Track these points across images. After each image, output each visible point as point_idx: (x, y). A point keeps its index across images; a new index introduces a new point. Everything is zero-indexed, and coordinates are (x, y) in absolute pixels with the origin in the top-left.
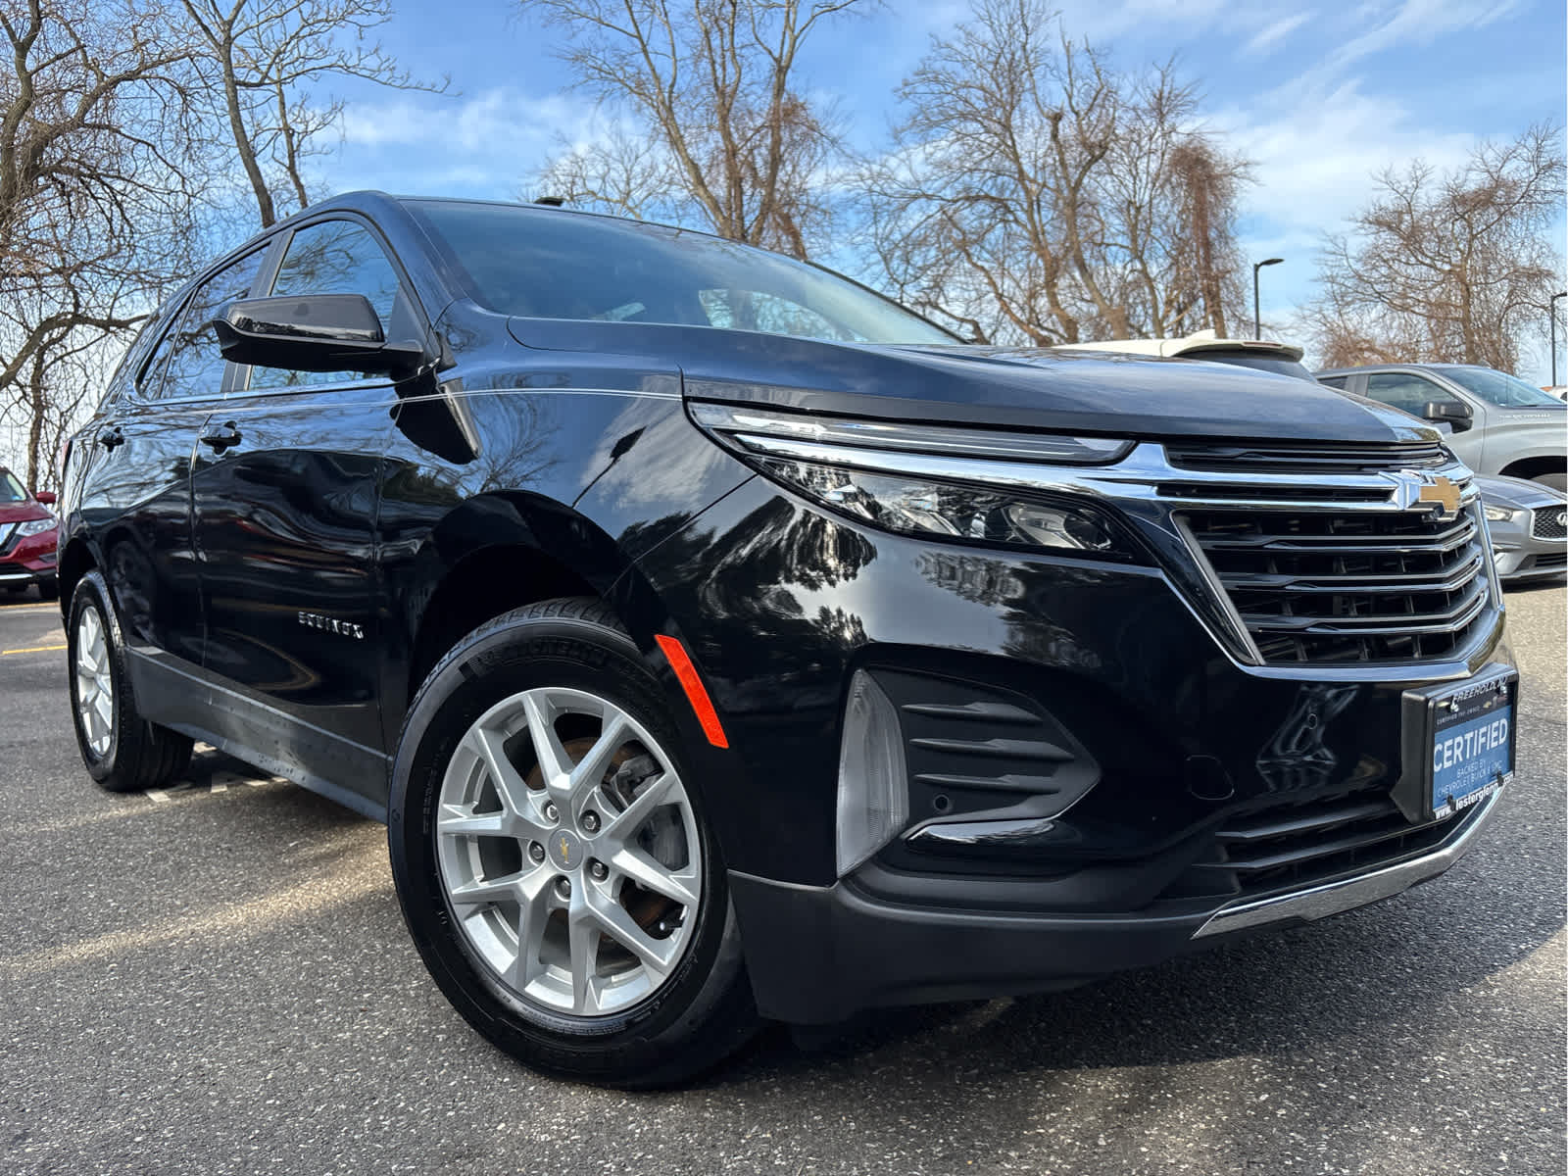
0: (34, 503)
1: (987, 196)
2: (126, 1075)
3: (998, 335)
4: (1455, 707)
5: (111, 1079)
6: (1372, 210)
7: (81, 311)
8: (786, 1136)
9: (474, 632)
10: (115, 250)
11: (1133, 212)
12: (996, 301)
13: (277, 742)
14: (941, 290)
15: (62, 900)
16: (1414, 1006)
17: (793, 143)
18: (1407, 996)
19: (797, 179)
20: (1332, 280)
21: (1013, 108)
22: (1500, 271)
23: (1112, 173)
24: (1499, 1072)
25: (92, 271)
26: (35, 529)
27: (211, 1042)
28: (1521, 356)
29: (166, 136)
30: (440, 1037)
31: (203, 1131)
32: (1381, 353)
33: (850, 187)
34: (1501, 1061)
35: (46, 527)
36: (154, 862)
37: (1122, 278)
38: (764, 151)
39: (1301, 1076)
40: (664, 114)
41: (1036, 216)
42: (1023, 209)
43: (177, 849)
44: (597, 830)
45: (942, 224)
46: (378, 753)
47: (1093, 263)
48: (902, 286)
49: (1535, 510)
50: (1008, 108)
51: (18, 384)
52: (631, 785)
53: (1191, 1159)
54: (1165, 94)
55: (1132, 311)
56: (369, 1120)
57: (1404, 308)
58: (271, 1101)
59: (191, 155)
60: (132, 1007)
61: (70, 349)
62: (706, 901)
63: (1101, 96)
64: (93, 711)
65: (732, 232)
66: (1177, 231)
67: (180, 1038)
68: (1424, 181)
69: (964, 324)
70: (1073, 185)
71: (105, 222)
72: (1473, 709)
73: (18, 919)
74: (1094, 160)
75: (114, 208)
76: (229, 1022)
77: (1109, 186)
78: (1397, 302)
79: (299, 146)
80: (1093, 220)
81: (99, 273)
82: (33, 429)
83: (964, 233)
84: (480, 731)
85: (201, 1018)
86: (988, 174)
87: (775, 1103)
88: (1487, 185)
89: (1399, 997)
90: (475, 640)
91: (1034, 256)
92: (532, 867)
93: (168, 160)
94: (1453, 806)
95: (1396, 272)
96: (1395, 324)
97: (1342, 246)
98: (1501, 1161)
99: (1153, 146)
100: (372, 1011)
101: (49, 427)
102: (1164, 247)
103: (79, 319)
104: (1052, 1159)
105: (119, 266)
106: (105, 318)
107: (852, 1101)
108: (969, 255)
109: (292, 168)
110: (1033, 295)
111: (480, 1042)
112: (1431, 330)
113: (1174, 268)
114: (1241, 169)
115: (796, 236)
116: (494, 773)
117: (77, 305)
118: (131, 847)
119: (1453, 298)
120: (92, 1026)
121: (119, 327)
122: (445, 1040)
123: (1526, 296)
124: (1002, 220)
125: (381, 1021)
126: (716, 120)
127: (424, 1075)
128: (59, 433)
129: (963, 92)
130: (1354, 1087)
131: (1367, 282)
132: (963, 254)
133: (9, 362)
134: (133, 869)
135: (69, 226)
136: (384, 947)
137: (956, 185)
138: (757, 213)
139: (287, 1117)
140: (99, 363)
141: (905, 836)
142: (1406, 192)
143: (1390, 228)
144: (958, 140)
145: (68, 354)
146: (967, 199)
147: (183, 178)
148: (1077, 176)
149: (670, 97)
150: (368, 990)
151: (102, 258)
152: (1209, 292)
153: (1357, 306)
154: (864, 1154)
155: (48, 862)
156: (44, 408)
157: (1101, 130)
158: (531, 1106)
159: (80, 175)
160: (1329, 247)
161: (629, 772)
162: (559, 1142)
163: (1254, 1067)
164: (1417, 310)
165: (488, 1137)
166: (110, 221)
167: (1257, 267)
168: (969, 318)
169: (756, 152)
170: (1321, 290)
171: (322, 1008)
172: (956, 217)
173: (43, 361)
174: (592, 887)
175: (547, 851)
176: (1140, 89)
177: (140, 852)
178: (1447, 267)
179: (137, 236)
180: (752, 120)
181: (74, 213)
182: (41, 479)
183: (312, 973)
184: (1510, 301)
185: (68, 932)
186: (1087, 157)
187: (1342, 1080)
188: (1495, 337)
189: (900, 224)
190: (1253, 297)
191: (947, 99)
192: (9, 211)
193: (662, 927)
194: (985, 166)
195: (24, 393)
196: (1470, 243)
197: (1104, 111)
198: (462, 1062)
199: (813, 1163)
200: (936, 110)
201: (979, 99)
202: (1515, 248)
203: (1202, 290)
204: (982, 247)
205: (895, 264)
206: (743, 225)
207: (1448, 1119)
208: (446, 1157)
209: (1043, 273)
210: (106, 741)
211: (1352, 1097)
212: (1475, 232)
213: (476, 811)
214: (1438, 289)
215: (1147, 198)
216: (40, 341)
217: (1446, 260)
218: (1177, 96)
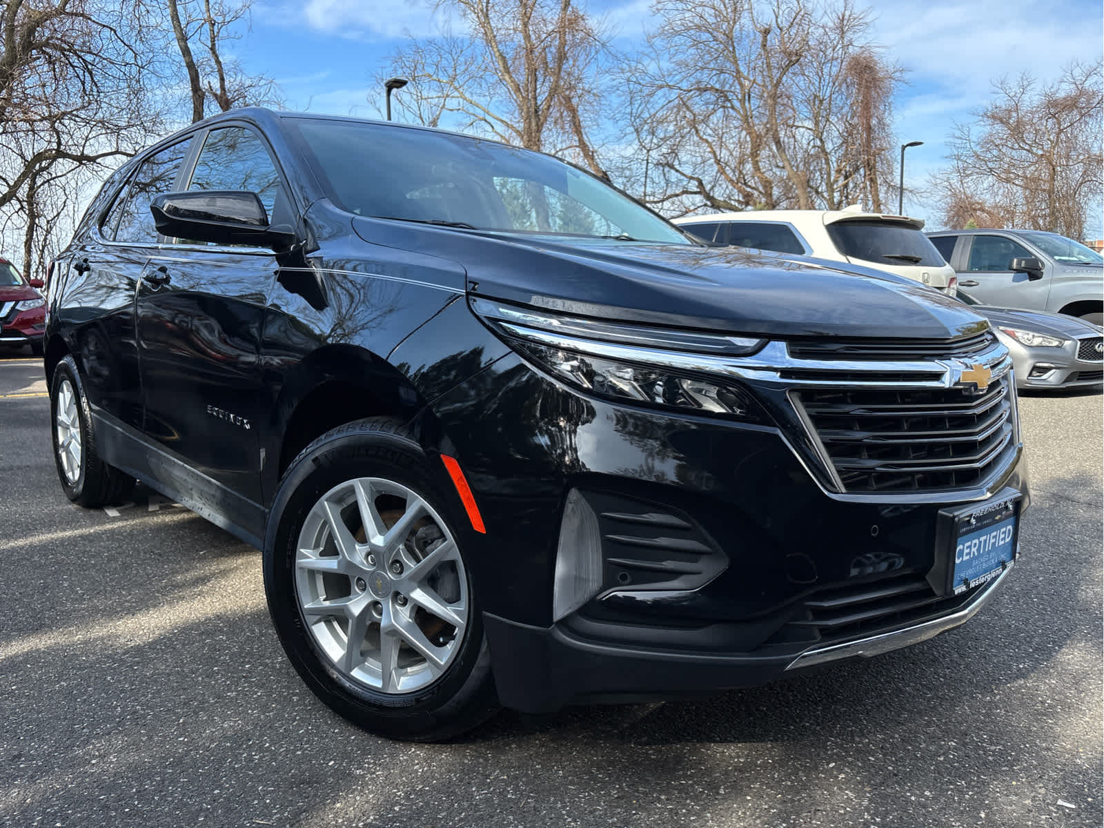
0: (29, 287)
1: (712, 88)
2: (87, 716)
3: (716, 189)
4: (973, 521)
5: (77, 719)
6: (990, 108)
7: (62, 148)
8: (517, 778)
9: (323, 437)
10: (87, 105)
11: (817, 102)
12: (715, 165)
13: (191, 489)
14: (677, 155)
15: (46, 587)
16: (941, 705)
17: (575, 45)
18: (938, 698)
19: (576, 71)
20: (958, 158)
21: (735, 23)
22: (1078, 156)
23: (804, 75)
24: (990, 755)
25: (70, 119)
26: (29, 306)
27: (143, 695)
28: (1088, 219)
29: (124, 22)
30: (295, 699)
31: (136, 758)
32: (989, 213)
33: (614, 77)
34: (993, 748)
35: (37, 305)
36: (109, 561)
37: (806, 151)
38: (553, 49)
39: (858, 751)
40: (483, 19)
41: (747, 104)
42: (738, 99)
43: (124, 552)
44: (401, 572)
45: (679, 107)
46: (258, 505)
47: (786, 140)
48: (648, 151)
49: (1080, 340)
50: (731, 22)
51: (18, 199)
52: (425, 545)
53: (779, 806)
54: (846, 17)
55: (812, 176)
56: (245, 755)
57: (1008, 181)
58: (182, 739)
59: (141, 38)
60: (91, 667)
61: (54, 175)
62: (471, 625)
63: (800, 17)
64: (68, 453)
65: (528, 108)
66: (848, 119)
67: (123, 691)
68: (1028, 88)
69: (692, 181)
70: (775, 82)
71: (80, 84)
72: (987, 521)
73: (16, 600)
74: (791, 64)
75: (87, 74)
76: (156, 681)
77: (801, 83)
78: (1003, 176)
79: (218, 33)
80: (788, 108)
81: (75, 121)
82: (28, 231)
83: (694, 115)
84: (326, 503)
85: (137, 677)
86: (714, 72)
87: (511, 755)
88: (1074, 94)
89: (932, 698)
90: (323, 442)
91: (744, 133)
92: (357, 593)
93: (125, 41)
94: (967, 585)
95: (1004, 154)
96: (1001, 192)
97: (966, 133)
98: (981, 817)
99: (836, 55)
100: (251, 678)
101: (39, 230)
102: (838, 130)
103: (60, 154)
104: (688, 801)
105: (90, 116)
106: (79, 154)
107: (562, 755)
108: (697, 131)
109: (213, 49)
110: (742, 162)
111: (320, 704)
112: (1026, 197)
113: (845, 145)
114: (898, 74)
115: (573, 111)
116: (334, 530)
117: (59, 144)
118: (93, 550)
119: (1043, 175)
120: (65, 681)
121: (89, 161)
122: (298, 701)
123: (1095, 176)
124: (724, 107)
125: (257, 686)
126: (519, 24)
127: (283, 725)
128: (46, 235)
129: (699, 10)
130: (892, 761)
131: (983, 160)
132: (693, 130)
133: (12, 183)
134: (94, 566)
135: (54, 86)
136: (260, 632)
137: (691, 79)
138: (547, 94)
139: (191, 750)
140: (74, 186)
141: (599, 597)
142: (1015, 96)
143: (1002, 122)
144: (694, 45)
145: (53, 179)
146: (698, 89)
147: (136, 54)
148: (778, 75)
149: (487, 6)
150: (249, 662)
151: (77, 110)
152: (868, 164)
153: (975, 177)
154: (566, 793)
155: (36, 558)
156: (36, 217)
157: (799, 42)
158: (352, 750)
159: (62, 50)
160: (958, 133)
161: (424, 535)
162: (369, 775)
163: (829, 743)
164: (1017, 182)
165: (322, 770)
166: (83, 83)
167: (904, 148)
168: (696, 176)
169: (547, 50)
170: (949, 165)
171: (218, 674)
172: (689, 103)
173: (35, 183)
174: (397, 610)
175: (367, 584)
176: (828, 12)
177: (99, 554)
178: (1040, 152)
179: (102, 94)
180: (545, 25)
181: (58, 77)
182: (34, 268)
183: (213, 648)
184: (1084, 178)
185: (49, 610)
186: (785, 62)
187: (884, 755)
188: (1071, 204)
189: (648, 106)
190: (900, 168)
191: (687, 15)
192: (11, 74)
193: (441, 640)
194: (712, 66)
195: (22, 206)
196: (1058, 134)
197: (801, 28)
198: (308, 716)
199: (532, 798)
200: (679, 22)
201: (711, 15)
202: (1089, 140)
203: (863, 163)
204: (707, 126)
205: (644, 135)
206: (536, 103)
207: (952, 787)
208: (294, 782)
209: (750, 146)
210: (77, 472)
211: (890, 768)
212: (1062, 128)
213: (322, 554)
214: (1033, 168)
215: (828, 94)
216: (34, 168)
217: (1040, 147)
218: (854, 19)
